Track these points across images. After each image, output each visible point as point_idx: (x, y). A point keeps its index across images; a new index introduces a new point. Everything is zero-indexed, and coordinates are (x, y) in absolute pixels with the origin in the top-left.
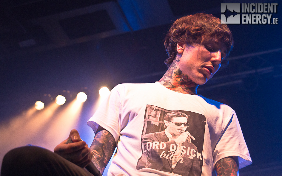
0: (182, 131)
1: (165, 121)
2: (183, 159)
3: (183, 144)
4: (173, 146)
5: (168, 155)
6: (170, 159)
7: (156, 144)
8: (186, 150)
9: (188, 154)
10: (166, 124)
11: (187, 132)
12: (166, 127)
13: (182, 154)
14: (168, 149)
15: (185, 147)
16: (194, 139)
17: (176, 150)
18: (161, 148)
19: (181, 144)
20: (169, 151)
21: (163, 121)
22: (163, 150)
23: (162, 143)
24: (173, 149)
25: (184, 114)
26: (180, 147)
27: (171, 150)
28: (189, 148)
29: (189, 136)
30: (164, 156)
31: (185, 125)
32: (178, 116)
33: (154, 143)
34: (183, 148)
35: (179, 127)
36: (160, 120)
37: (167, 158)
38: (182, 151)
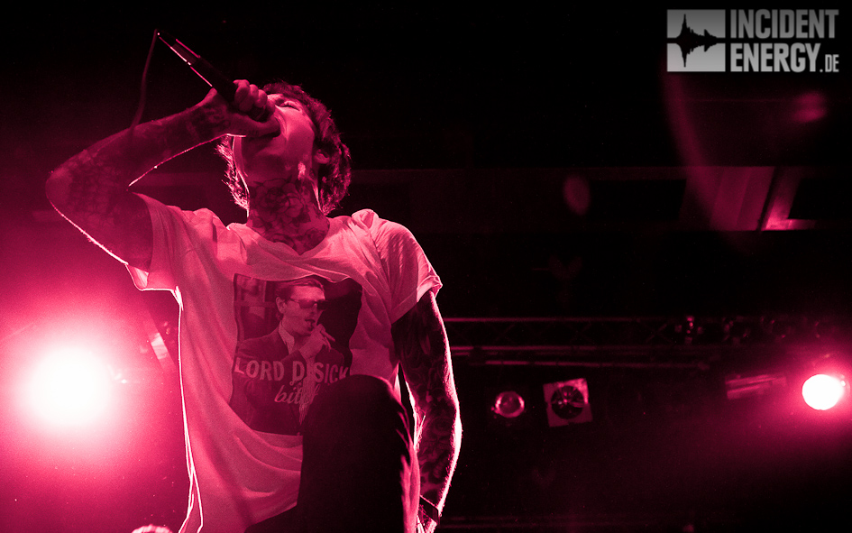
1: (279, 301)
3: (317, 359)
4: (298, 367)
5: (292, 394)
6: (296, 403)
7: (266, 366)
8: (324, 370)
9: (326, 381)
10: (281, 310)
11: (321, 327)
13: (317, 383)
14: (288, 376)
15: (322, 366)
16: (335, 340)
17: (305, 375)
18: (276, 379)
19: (313, 359)
20: (292, 383)
21: (274, 301)
22: (280, 384)
23: (275, 363)
24: (298, 374)
25: (317, 282)
26: (313, 368)
27: (295, 378)
29: (325, 336)
30: (282, 400)
31: (320, 305)
33: (263, 363)
34: (318, 367)
35: (306, 313)
36: (266, 300)
37: (289, 402)
38: (318, 376)
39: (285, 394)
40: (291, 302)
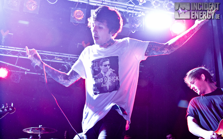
0: (108, 69)
1: (100, 66)
2: (111, 84)
3: (110, 76)
4: (106, 78)
5: (105, 84)
6: (106, 86)
7: (99, 80)
8: (111, 78)
9: (113, 80)
10: (101, 68)
11: (110, 69)
12: (101, 69)
14: (104, 81)
15: (111, 77)
16: (114, 70)
17: (107, 80)
18: (101, 82)
19: (109, 76)
22: (102, 83)
23: (101, 79)
24: (106, 80)
25: (107, 59)
26: (109, 78)
27: (105, 81)
28: (112, 77)
29: (111, 71)
31: (109, 65)
32: (105, 61)
33: (98, 79)
35: (106, 68)
36: (98, 67)
37: (104, 86)
38: (110, 80)
39: (103, 84)
40: (102, 66)
